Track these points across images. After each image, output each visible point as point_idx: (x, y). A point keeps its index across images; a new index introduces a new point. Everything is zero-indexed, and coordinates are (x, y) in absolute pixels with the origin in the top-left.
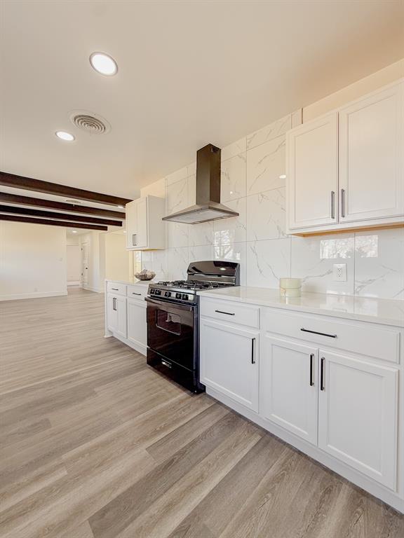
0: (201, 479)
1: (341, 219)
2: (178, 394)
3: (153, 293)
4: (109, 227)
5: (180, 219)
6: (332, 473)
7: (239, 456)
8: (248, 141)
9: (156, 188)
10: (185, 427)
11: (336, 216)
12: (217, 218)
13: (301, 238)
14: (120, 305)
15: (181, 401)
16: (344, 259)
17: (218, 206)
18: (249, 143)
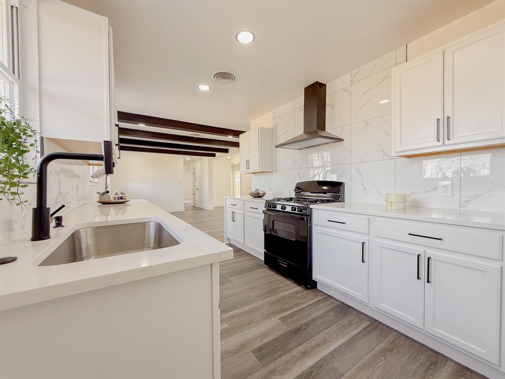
0: (325, 342)
1: (447, 142)
2: (294, 288)
3: (270, 207)
4: (217, 154)
5: (291, 146)
6: (438, 353)
7: (353, 332)
8: (352, 76)
9: (264, 120)
10: (305, 309)
11: (441, 139)
12: (322, 144)
13: (406, 159)
14: (238, 218)
15: (298, 293)
16: (450, 178)
17: (323, 134)
18: (354, 77)
